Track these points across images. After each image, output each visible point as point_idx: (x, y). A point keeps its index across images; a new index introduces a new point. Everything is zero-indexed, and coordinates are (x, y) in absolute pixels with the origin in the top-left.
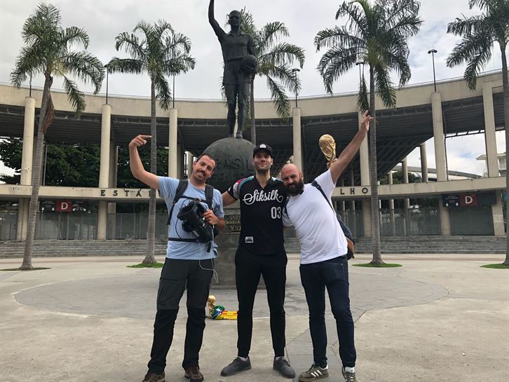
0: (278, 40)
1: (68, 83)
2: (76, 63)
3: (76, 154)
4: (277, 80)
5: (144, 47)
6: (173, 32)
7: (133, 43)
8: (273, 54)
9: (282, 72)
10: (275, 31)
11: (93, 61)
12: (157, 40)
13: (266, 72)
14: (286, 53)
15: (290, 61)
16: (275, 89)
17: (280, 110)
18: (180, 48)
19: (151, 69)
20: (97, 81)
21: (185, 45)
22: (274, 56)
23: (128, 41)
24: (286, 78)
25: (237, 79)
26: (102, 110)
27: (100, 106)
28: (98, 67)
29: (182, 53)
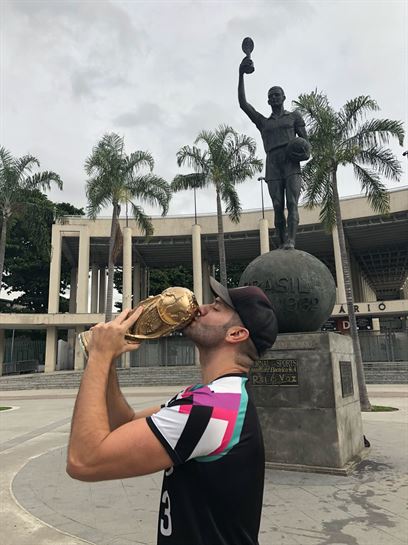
0: (365, 117)
1: (136, 209)
2: (143, 188)
3: (179, 276)
4: (367, 167)
5: (208, 157)
6: (235, 134)
7: (196, 156)
8: (360, 136)
9: (373, 156)
10: (359, 107)
11: (158, 182)
12: (220, 147)
13: (351, 160)
14: (377, 132)
15: (384, 140)
16: (367, 178)
17: (376, 204)
18: (245, 151)
19: (216, 181)
20: (164, 203)
21: (250, 147)
22: (360, 138)
23: (189, 154)
24: (379, 163)
25: (282, 172)
26: (192, 230)
27: (190, 227)
28: (164, 188)
29: (248, 156)
